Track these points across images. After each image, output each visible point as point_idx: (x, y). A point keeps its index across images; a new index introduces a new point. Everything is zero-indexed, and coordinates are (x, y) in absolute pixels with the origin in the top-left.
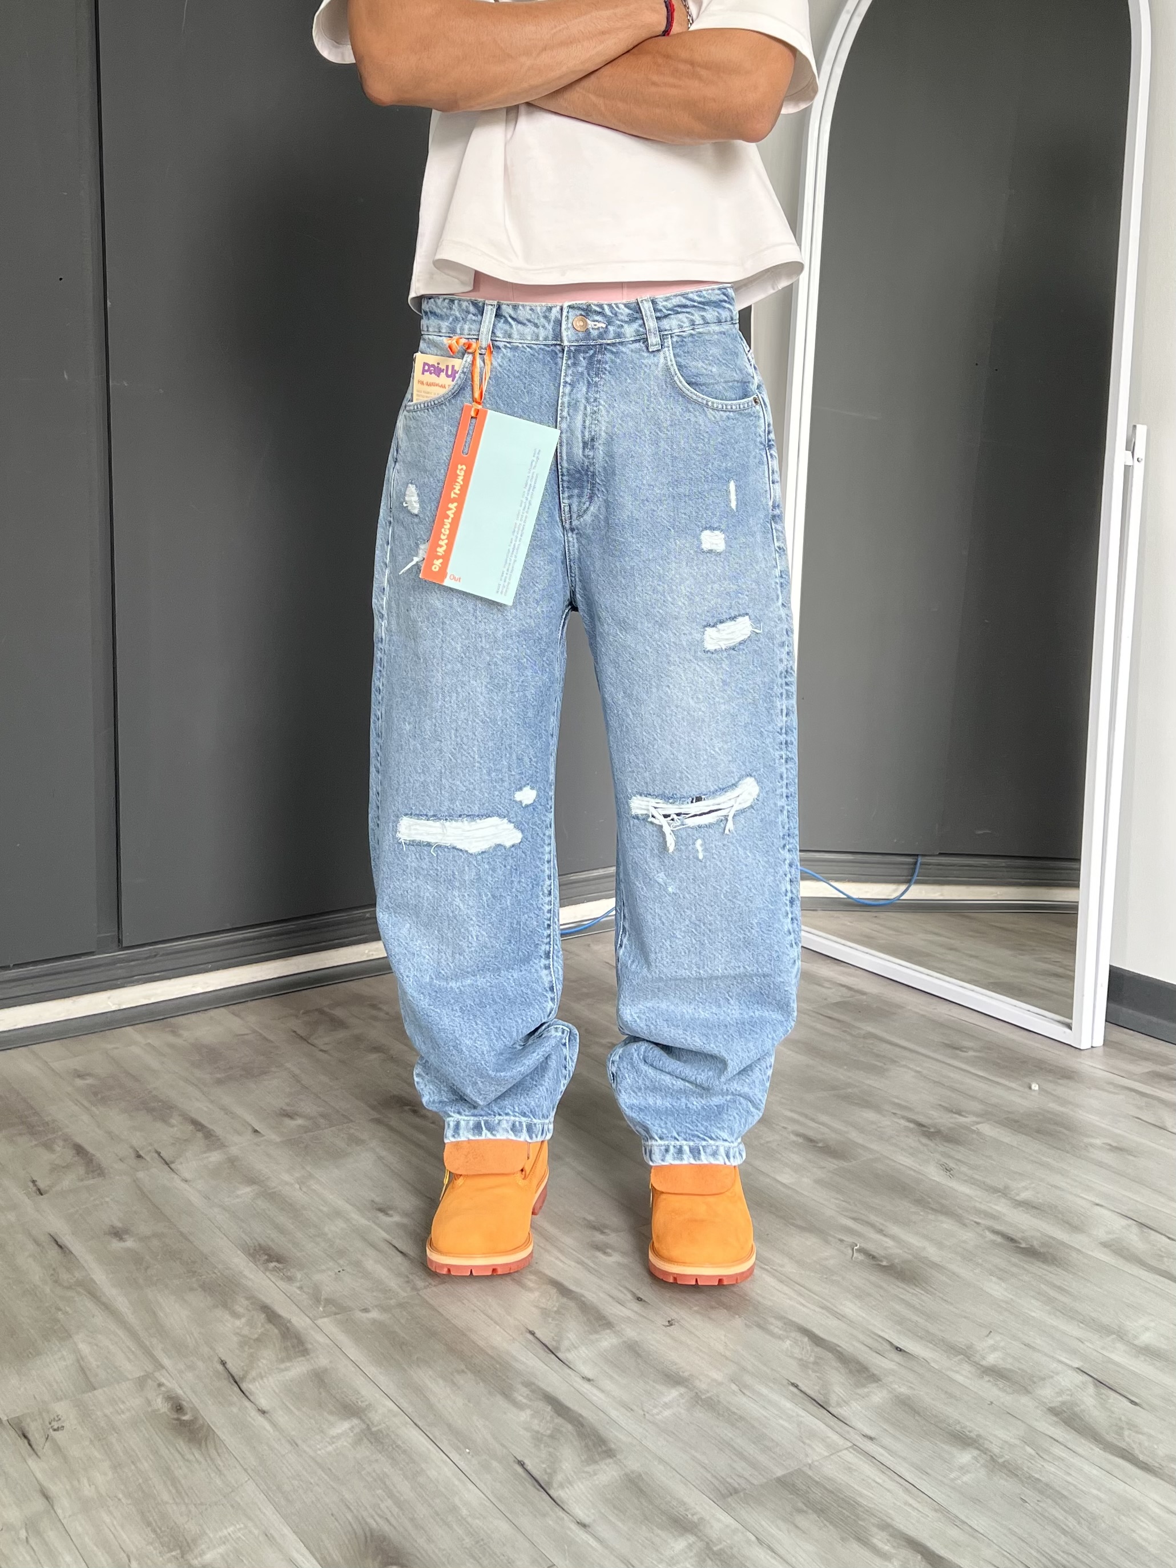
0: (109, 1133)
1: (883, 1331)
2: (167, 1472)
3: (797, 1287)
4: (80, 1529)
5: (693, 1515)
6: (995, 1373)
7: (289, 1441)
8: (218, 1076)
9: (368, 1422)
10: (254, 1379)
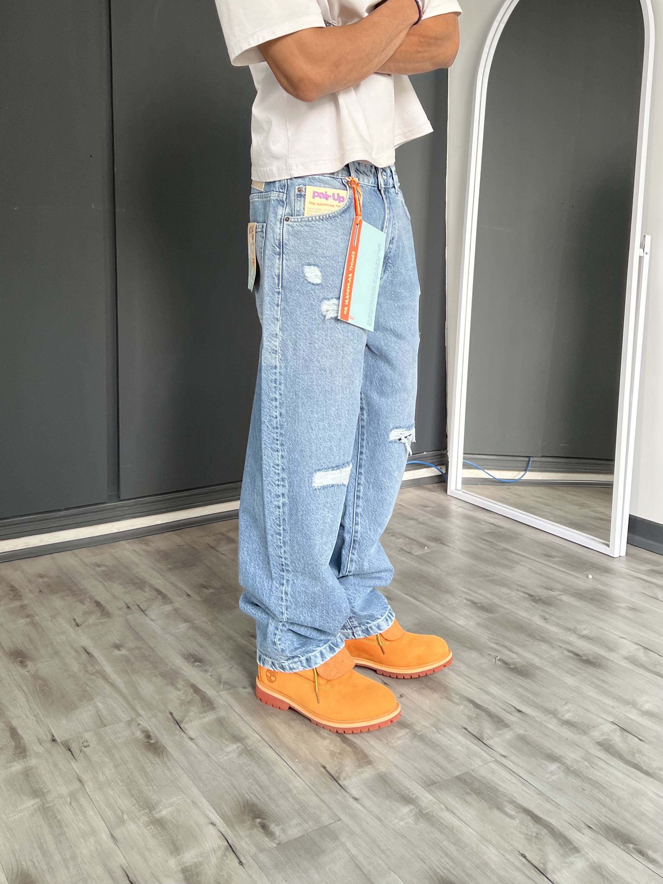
0: (114, 596)
1: (511, 701)
2: (142, 769)
3: (467, 678)
4: (97, 798)
5: (413, 795)
6: (568, 724)
7: (205, 754)
8: (169, 566)
9: (246, 745)
10: (187, 722)
